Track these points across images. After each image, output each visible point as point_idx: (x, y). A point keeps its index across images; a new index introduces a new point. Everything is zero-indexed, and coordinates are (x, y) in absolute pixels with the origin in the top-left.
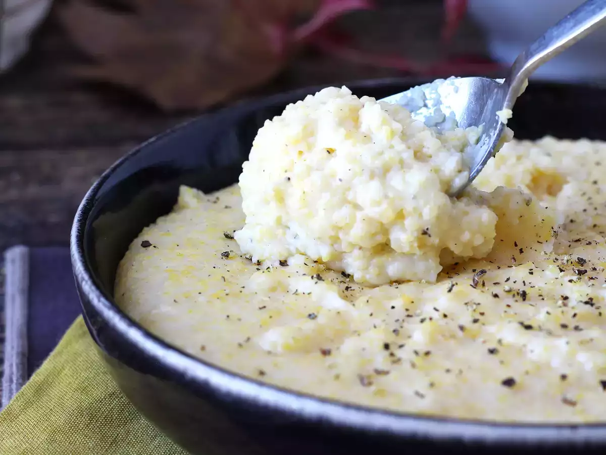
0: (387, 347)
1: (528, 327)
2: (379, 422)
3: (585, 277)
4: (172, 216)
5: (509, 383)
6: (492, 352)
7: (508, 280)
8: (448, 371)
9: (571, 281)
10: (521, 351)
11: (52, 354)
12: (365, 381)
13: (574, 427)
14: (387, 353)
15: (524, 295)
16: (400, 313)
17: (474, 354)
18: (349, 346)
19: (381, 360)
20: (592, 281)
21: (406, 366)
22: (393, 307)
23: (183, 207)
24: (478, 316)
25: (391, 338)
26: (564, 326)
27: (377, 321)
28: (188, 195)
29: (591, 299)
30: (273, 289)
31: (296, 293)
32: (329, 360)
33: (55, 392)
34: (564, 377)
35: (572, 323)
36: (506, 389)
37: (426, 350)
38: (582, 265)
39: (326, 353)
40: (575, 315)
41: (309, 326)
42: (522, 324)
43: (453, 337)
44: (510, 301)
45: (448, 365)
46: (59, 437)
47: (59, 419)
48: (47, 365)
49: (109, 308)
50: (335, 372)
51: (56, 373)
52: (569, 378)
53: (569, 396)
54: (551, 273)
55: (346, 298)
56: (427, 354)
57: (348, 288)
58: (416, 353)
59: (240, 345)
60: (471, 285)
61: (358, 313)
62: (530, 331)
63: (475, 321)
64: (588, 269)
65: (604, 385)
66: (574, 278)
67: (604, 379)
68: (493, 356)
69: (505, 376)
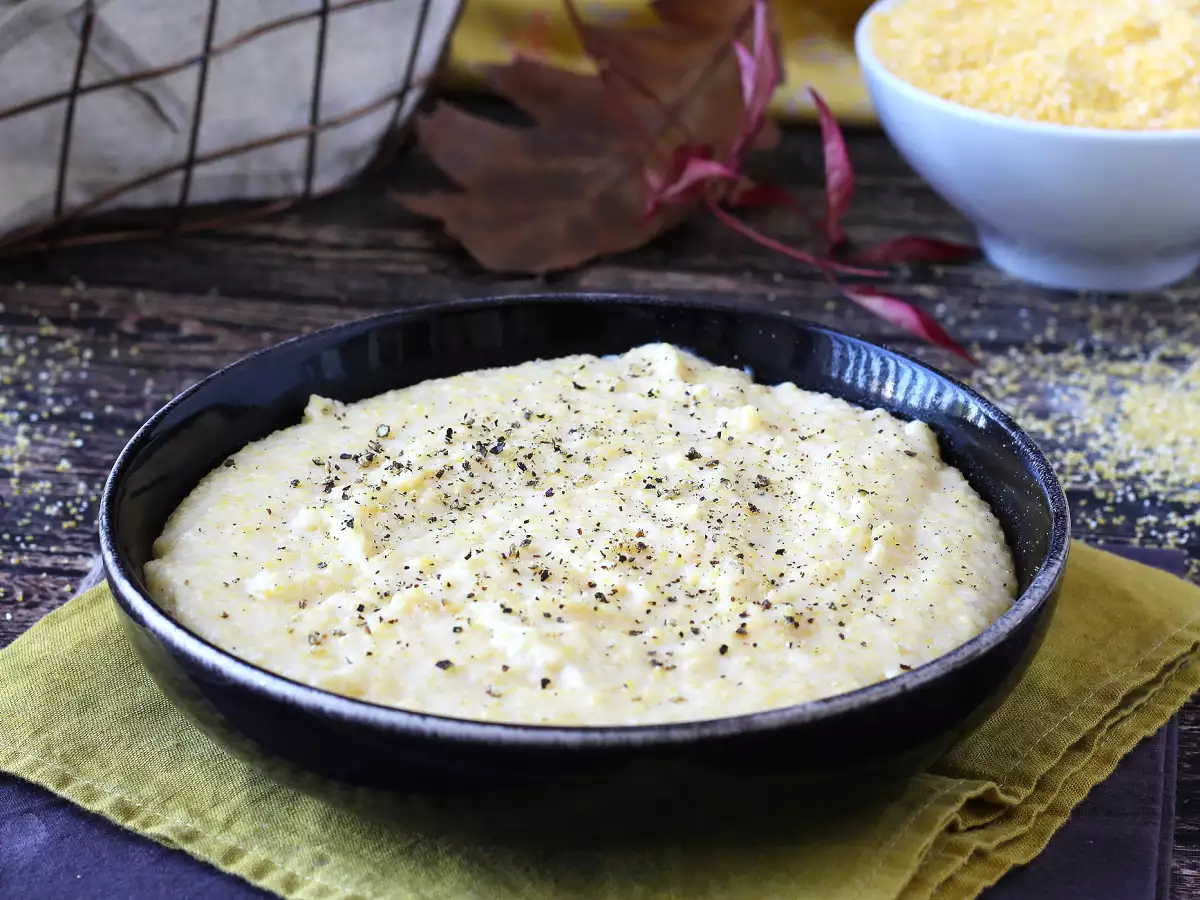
0: (361, 608)
1: (508, 611)
3: (626, 564)
5: (444, 665)
6: (456, 630)
7: (549, 554)
8: (398, 642)
9: (604, 567)
13: (424, 716)
14: (358, 614)
17: (439, 629)
18: (331, 601)
19: (347, 621)
20: (631, 572)
21: (363, 630)
22: (407, 568)
24: (478, 592)
25: (372, 601)
26: (548, 615)
27: (379, 580)
28: (316, 404)
30: (313, 529)
32: (300, 613)
34: (505, 668)
35: (556, 613)
37: (394, 618)
39: (303, 606)
40: (562, 606)
42: (502, 606)
44: (525, 578)
45: (403, 636)
50: (294, 626)
52: (509, 670)
53: (493, 689)
54: (594, 555)
55: (374, 549)
56: (392, 622)
57: (388, 536)
58: (381, 619)
59: (227, 585)
60: (503, 554)
61: (367, 568)
62: (507, 615)
63: (471, 596)
64: (640, 559)
65: (545, 683)
66: (609, 565)
67: (549, 677)
68: (453, 634)
69: (444, 658)
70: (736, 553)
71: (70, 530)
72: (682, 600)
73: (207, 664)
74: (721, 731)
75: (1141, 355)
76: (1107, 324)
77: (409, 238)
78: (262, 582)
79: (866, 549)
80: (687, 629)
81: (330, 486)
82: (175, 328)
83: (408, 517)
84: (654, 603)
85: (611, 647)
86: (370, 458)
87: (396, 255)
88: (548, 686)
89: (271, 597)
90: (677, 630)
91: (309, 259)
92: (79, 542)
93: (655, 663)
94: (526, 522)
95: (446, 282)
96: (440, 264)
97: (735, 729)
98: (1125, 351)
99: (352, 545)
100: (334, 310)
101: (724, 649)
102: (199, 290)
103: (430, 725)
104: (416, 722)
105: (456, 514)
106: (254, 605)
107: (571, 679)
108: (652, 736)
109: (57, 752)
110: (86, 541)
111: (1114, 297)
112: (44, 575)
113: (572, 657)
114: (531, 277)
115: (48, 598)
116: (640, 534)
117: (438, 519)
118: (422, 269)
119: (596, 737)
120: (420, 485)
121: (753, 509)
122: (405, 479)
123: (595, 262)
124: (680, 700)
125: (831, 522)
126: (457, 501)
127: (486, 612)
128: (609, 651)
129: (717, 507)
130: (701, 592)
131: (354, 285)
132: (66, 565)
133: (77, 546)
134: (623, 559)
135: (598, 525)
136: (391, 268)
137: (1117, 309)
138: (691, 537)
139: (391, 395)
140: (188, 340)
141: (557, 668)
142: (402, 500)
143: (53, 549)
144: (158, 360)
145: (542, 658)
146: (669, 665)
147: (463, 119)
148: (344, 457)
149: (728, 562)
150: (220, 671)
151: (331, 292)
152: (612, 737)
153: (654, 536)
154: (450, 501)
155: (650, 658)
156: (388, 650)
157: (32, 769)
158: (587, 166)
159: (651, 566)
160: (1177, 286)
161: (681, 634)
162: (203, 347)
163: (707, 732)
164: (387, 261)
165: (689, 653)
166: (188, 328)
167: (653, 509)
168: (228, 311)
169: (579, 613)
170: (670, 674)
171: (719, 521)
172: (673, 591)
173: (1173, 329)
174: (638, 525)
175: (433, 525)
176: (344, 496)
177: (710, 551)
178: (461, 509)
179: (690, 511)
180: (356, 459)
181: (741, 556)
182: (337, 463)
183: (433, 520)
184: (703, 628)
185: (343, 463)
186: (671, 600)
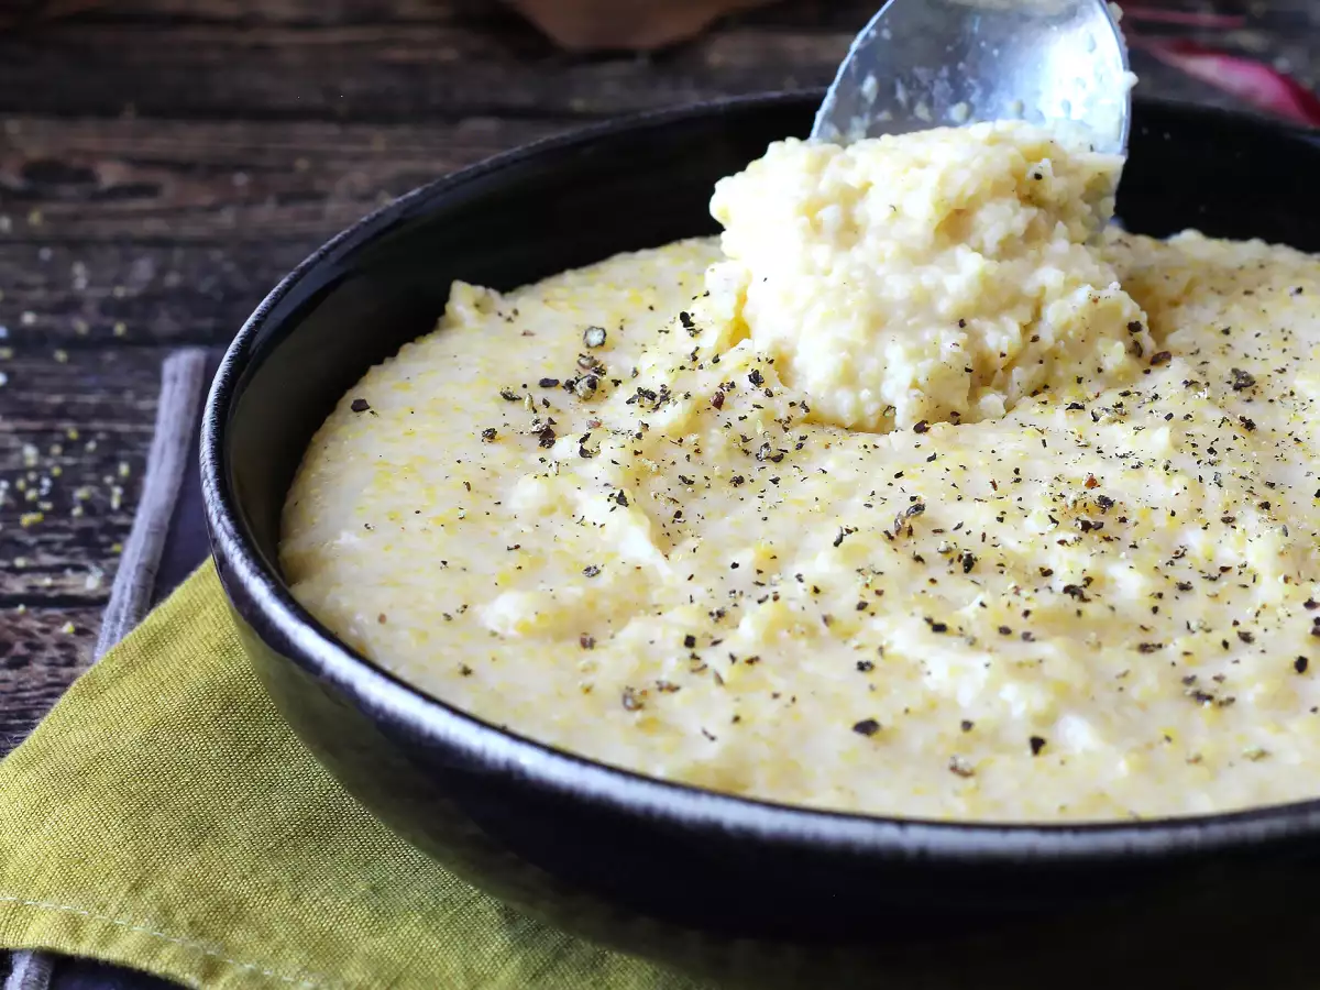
0: (690, 642)
1: (939, 628)
3: (1095, 536)
5: (867, 728)
6: (863, 667)
7: (960, 526)
8: (776, 696)
9: (1062, 542)
10: (916, 669)
11: (194, 575)
12: (633, 700)
13: (902, 823)
14: (688, 652)
15: (969, 563)
16: (743, 577)
17: (831, 668)
18: (635, 631)
19: (673, 664)
20: (1105, 546)
21: (708, 679)
22: (735, 566)
23: (452, 325)
24: (871, 599)
25: (703, 626)
26: (1005, 631)
27: (698, 590)
29: (1088, 580)
30: (551, 510)
31: (581, 522)
32: (587, 657)
33: (178, 651)
34: (967, 726)
35: (1019, 625)
36: (860, 738)
37: (752, 654)
38: (1104, 512)
39: (587, 644)
40: (1027, 613)
41: (574, 591)
42: (929, 621)
43: (810, 632)
44: (940, 569)
45: (779, 684)
46: (163, 736)
47: (171, 703)
48: (179, 595)
50: (589, 679)
51: (189, 614)
52: (975, 728)
53: (961, 761)
54: (1036, 523)
55: (667, 537)
56: (751, 661)
57: (678, 514)
58: (733, 659)
59: (448, 617)
60: (886, 532)
61: (669, 572)
62: (940, 636)
63: (862, 606)
64: (1109, 520)
65: (1037, 744)
66: (1070, 537)
67: (1040, 734)
68: (861, 675)
69: (863, 717)
70: (1256, 501)
71: (34, 529)
72: (1201, 587)
73: (495, 762)
78: (506, 610)
80: (1231, 635)
81: (547, 437)
82: (85, 176)
83: (699, 479)
84: (1160, 596)
85: (1125, 675)
86: (593, 385)
87: (400, 34)
88: (1043, 749)
89: (529, 632)
90: (1217, 638)
91: (261, 48)
92: (57, 547)
93: (1200, 697)
94: (899, 475)
95: (496, 72)
99: (631, 538)
100: (333, 130)
101: (1302, 664)
102: (106, 111)
103: (914, 838)
104: (889, 834)
105: (772, 470)
106: (507, 650)
107: (1077, 735)
108: (1280, 824)
109: (181, 917)
110: (68, 544)
112: (21, 608)
113: (1067, 699)
115: (41, 647)
116: (1092, 483)
117: (747, 480)
118: (448, 54)
119: (1193, 835)
120: (694, 424)
121: (1249, 425)
122: (667, 418)
123: (719, 26)
124: (1262, 755)
126: (766, 445)
127: (900, 633)
128: (1122, 682)
129: (1196, 429)
130: (1224, 569)
131: (349, 86)
132: (51, 588)
133: (58, 554)
134: (1086, 526)
135: (1017, 471)
136: (400, 54)
138: (1178, 482)
139: (570, 277)
140: (115, 193)
141: (1049, 719)
142: (678, 454)
143: (20, 562)
144: (79, 230)
145: (1019, 703)
146: (1223, 697)
148: (546, 384)
149: (1250, 518)
150: (521, 772)
151: (318, 100)
152: (1217, 832)
153: (1115, 483)
154: (754, 447)
155: (1191, 689)
156: (764, 712)
157: (153, 947)
159: (1129, 534)
161: (1226, 644)
162: (146, 204)
164: (390, 44)
165: (1248, 675)
166: (110, 174)
167: (1093, 439)
168: (160, 142)
169: (1056, 624)
170: (1228, 711)
171: (1211, 451)
172: (1181, 573)
174: (1081, 467)
175: (742, 490)
176: (583, 452)
177: (1215, 501)
178: (778, 459)
179: (1158, 439)
180: (570, 386)
181: (1266, 506)
182: (540, 395)
183: (739, 481)
184: (1256, 631)
185: (551, 394)
186: (1184, 587)
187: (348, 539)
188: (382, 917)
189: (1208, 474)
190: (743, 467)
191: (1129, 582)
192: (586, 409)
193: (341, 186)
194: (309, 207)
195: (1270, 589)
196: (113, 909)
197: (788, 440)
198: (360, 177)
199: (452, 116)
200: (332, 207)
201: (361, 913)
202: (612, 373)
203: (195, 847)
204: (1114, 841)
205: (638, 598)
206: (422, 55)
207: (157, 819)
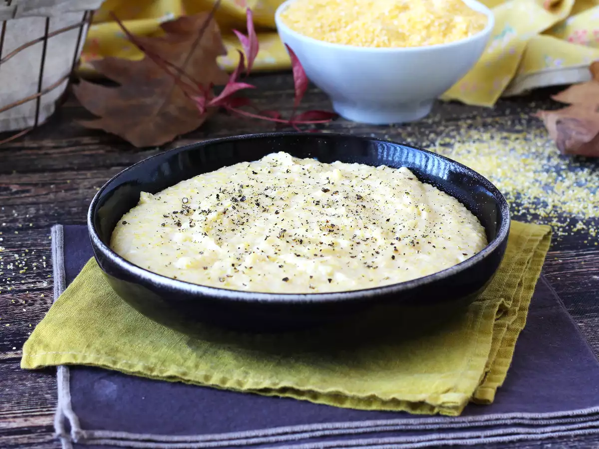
0: (233, 265)
2: (222, 294)
3: (332, 233)
4: (138, 208)
5: (286, 279)
6: (280, 266)
7: (296, 234)
8: (259, 275)
9: (324, 235)
11: (78, 276)
12: (221, 279)
13: (305, 294)
14: (233, 268)
15: (301, 242)
16: (242, 251)
17: (273, 268)
18: (217, 265)
19: (230, 271)
20: (336, 235)
21: (241, 273)
22: (239, 248)
23: (143, 203)
24: (277, 252)
25: (235, 262)
26: (316, 255)
27: (231, 254)
28: (144, 196)
29: (333, 244)
30: (185, 240)
31: (195, 242)
32: (206, 271)
33: (80, 293)
34: (311, 277)
35: (319, 254)
36: (284, 282)
37: (251, 266)
38: (333, 227)
39: (205, 268)
40: (321, 250)
42: (296, 254)
43: (263, 260)
44: (294, 244)
45: (260, 272)
46: (83, 312)
47: (83, 304)
48: (75, 281)
49: (107, 249)
50: (208, 276)
51: (80, 286)
52: (313, 277)
53: (312, 285)
54: (317, 230)
55: (219, 243)
56: (251, 268)
57: (220, 238)
58: (246, 267)
59: (167, 266)
60: (277, 237)
61: (222, 251)
62: (299, 257)
64: (335, 229)
65: (330, 280)
66: (326, 233)
67: (330, 278)
68: (281, 268)
69: (285, 277)
70: (372, 223)
71: (24, 274)
72: (362, 243)
73: (194, 292)
74: (426, 281)
75: (432, 145)
76: (410, 135)
77: (86, 140)
78: (181, 263)
79: (420, 214)
80: (374, 252)
81: (179, 224)
82: (7, 189)
83: (223, 230)
84: (353, 245)
85: (348, 263)
86: (188, 211)
87: (86, 148)
88: (332, 281)
89: (189, 267)
90: (370, 253)
91: (46, 154)
92: (32, 277)
93: (369, 267)
94: (276, 224)
95: (116, 155)
96: (109, 148)
97: (430, 280)
98: (424, 144)
99: (209, 243)
100: (75, 173)
101: (393, 257)
102: (8, 173)
104: (302, 298)
105: (241, 227)
106: (185, 271)
107: (340, 277)
108: (400, 287)
109: (102, 352)
110: (34, 276)
111: (404, 125)
112: (27, 292)
113: (336, 269)
114: (153, 148)
115: (36, 301)
116: (327, 222)
117: (235, 229)
118: (101, 151)
119: (379, 291)
120: (219, 218)
121: (364, 207)
122: (211, 216)
123: (176, 139)
124: (388, 278)
125: (399, 207)
126: (239, 221)
127: (288, 257)
128: (348, 265)
129: (351, 208)
130: (367, 239)
131: (76, 162)
132: (34, 287)
133: (33, 279)
134: (330, 231)
135: (307, 221)
136: (87, 153)
137: (409, 129)
138: (351, 219)
140: (17, 192)
141: (332, 274)
142: (217, 224)
143: (23, 282)
144: (10, 202)
145: (324, 271)
146: (375, 266)
147: (91, 86)
148: (174, 213)
149: (371, 226)
150: (202, 294)
151: (68, 166)
152: (385, 290)
153: (333, 221)
154: (236, 222)
155: (366, 265)
156: (257, 278)
157: (98, 359)
158: (148, 101)
159: (341, 233)
160: (428, 117)
161: (373, 255)
162: (28, 194)
163: (421, 283)
164: (84, 150)
165: (380, 261)
166: (14, 188)
167: (325, 213)
168: (25, 179)
169: (328, 252)
170: (377, 269)
171: (357, 212)
172: (356, 240)
173: (438, 134)
174: (323, 219)
175: (235, 232)
176: (191, 226)
177: (361, 223)
178: (242, 224)
179: (342, 211)
180: (182, 212)
181: (375, 223)
182: (174, 215)
183: (233, 230)
184: (380, 251)
185: (177, 215)
186: (358, 243)
187: (132, 252)
188: (155, 349)
189: (358, 217)
190: (234, 227)
191: (344, 243)
192: (188, 217)
193: (81, 186)
194: (74, 192)
195: (381, 241)
196: (84, 351)
197: (244, 220)
198: (86, 183)
199: (108, 167)
200: (80, 191)
201: (150, 347)
202: (193, 208)
203: (101, 336)
204: (360, 294)
205: (215, 258)
206: (93, 152)
207: (89, 331)
